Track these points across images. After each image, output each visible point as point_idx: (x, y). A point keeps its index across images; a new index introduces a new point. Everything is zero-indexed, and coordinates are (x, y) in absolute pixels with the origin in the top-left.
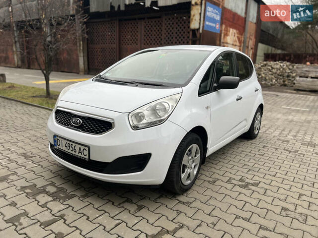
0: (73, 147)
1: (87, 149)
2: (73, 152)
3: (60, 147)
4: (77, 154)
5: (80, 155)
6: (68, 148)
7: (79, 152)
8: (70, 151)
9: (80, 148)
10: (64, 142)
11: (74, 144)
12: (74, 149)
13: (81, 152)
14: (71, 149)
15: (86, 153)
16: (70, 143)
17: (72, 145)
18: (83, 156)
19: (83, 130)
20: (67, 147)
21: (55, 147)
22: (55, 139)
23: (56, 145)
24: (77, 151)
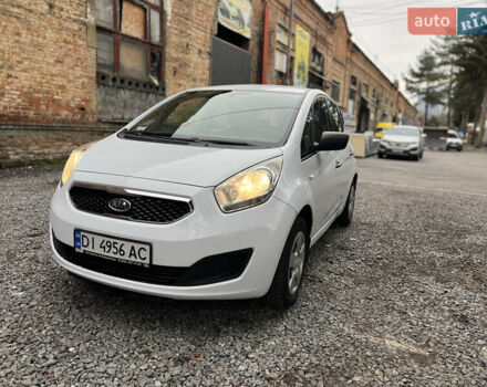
0: (118, 246)
1: (147, 248)
2: (118, 256)
3: (89, 249)
4: (126, 257)
5: (133, 259)
6: (107, 249)
7: (131, 255)
8: (111, 254)
9: (133, 248)
10: (99, 240)
11: (120, 242)
12: (121, 250)
13: (135, 255)
14: (113, 250)
15: (145, 254)
16: (112, 241)
17: (115, 243)
18: (139, 260)
19: (136, 218)
20: (104, 248)
21: (77, 250)
22: (78, 236)
23: (79, 247)
24: (127, 254)
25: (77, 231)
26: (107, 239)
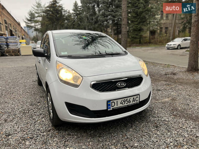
0: (128, 100)
1: (139, 96)
2: (128, 104)
3: (116, 106)
4: (131, 103)
5: (134, 102)
6: (124, 103)
7: (133, 101)
8: (126, 104)
9: (134, 98)
10: (119, 101)
11: (129, 98)
13: (134, 101)
14: (127, 102)
15: (138, 99)
16: (125, 99)
17: (127, 99)
18: (136, 102)
20: (122, 103)
21: (109, 110)
22: (109, 103)
23: (110, 108)
24: (132, 101)
25: (108, 101)
26: (123, 99)
